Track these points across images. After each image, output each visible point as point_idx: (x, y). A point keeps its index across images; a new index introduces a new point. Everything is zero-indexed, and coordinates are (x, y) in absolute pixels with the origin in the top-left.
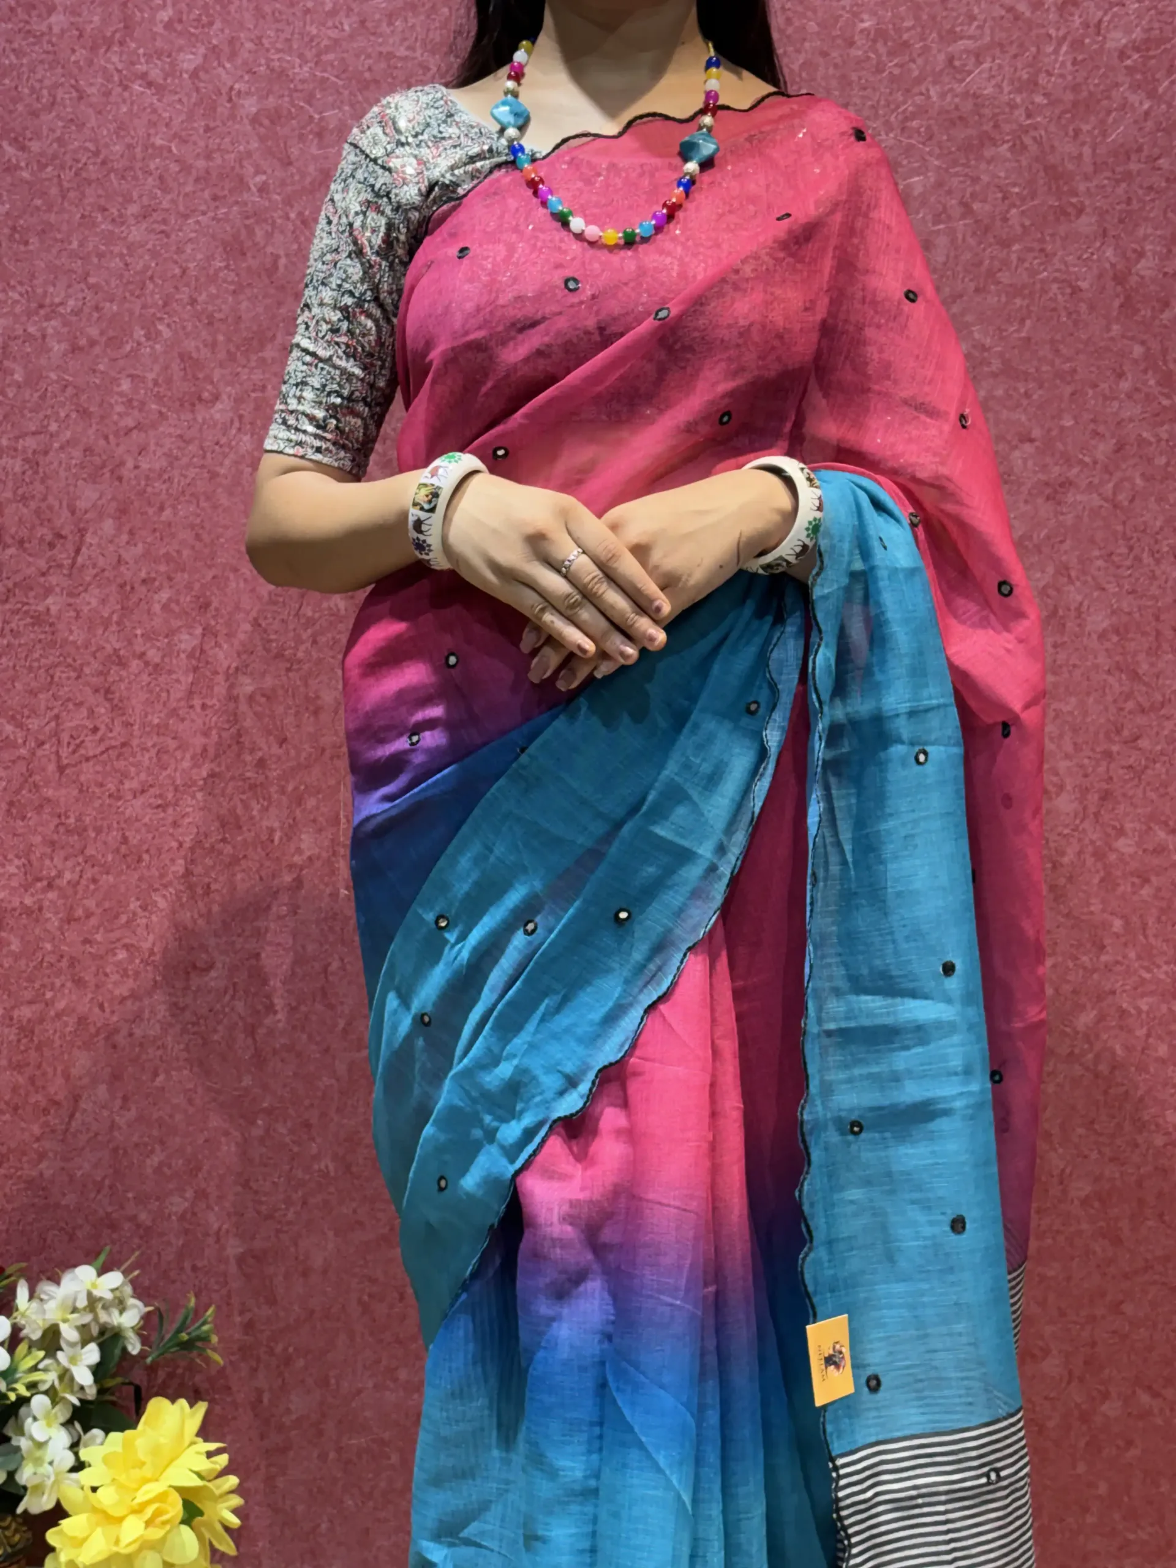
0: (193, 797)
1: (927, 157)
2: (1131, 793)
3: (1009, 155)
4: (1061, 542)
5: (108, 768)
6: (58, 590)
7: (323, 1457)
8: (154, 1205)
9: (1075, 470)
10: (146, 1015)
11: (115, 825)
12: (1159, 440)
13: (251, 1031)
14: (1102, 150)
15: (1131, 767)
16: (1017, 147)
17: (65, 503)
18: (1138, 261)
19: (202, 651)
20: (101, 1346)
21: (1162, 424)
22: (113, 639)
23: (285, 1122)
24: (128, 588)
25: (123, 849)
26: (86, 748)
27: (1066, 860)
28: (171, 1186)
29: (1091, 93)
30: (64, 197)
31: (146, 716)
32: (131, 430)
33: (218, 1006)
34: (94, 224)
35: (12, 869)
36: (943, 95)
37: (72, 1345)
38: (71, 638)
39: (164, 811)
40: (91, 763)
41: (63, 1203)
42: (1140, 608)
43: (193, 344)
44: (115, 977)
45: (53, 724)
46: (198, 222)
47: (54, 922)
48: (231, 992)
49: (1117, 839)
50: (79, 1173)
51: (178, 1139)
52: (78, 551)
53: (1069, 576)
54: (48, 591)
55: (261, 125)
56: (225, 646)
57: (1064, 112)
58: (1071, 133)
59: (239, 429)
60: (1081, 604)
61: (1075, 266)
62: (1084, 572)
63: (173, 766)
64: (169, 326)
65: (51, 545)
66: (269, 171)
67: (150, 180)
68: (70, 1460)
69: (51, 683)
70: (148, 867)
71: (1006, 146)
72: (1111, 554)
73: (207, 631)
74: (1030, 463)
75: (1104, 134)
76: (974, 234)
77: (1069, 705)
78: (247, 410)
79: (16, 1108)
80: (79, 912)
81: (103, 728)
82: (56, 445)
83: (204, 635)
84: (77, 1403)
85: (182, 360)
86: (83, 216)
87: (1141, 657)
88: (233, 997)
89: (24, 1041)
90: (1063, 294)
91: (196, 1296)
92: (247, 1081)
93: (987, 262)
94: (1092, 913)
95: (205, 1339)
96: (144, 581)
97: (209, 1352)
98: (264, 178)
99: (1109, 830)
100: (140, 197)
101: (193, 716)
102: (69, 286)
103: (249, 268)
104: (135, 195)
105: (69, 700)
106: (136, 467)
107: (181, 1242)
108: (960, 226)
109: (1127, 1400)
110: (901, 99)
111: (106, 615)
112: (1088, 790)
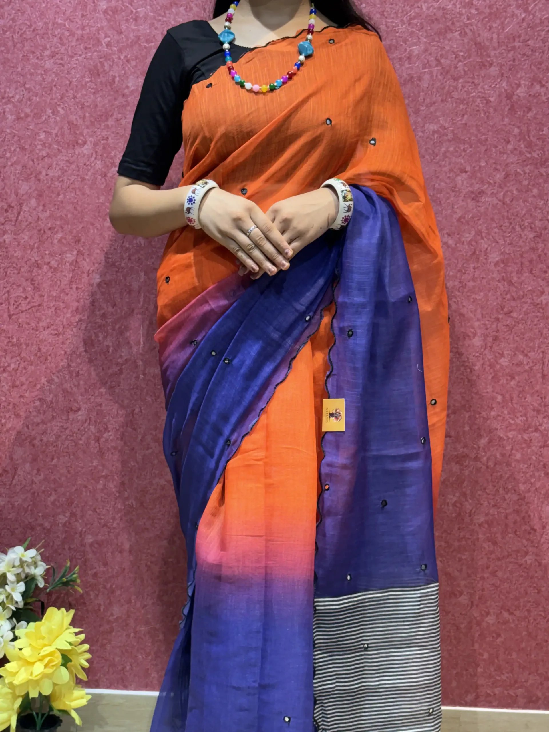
0: (72, 330)
1: (420, 37)
2: (507, 338)
3: (458, 37)
4: (478, 220)
5: (32, 316)
6: (9, 232)
7: (128, 636)
8: (52, 519)
9: (485, 187)
10: (49, 431)
11: (35, 342)
12: (525, 173)
13: (98, 440)
14: (502, 36)
15: (508, 325)
16: (463, 34)
17: (13, 192)
18: (517, 89)
19: (77, 262)
20: (26, 583)
21: (527, 165)
22: (35, 255)
23: (113, 482)
24: (42, 232)
25: (39, 354)
26: (22, 306)
27: (476, 368)
28: (59, 510)
29: (497, 9)
30: (15, 46)
31: (50, 291)
32: (44, 157)
33: (82, 428)
34: (28, 59)
36: (428, 9)
37: (12, 583)
38: (15, 255)
39: (58, 337)
40: (24, 313)
41: (9, 517)
42: (514, 252)
43: (75, 117)
44: (34, 414)
45: (6, 295)
46: (77, 60)
47: (6, 387)
48: (88, 421)
49: (500, 358)
50: (16, 504)
51: (63, 489)
52: (19, 214)
53: (482, 236)
54: (5, 232)
55: (108, 14)
56: (88, 260)
57: (485, 18)
58: (488, 28)
59: (96, 158)
60: (487, 249)
61: (488, 90)
62: (489, 234)
63: (62, 316)
64: (63, 108)
65: (7, 211)
66: (112, 36)
67: (55, 39)
68: (11, 636)
69: (6, 275)
70: (50, 363)
71: (457, 33)
72: (501, 226)
73: (79, 253)
74: (465, 182)
75: (503, 29)
76: (442, 74)
77: (480, 296)
78: (99, 149)
80: (18, 383)
81: (30, 297)
82: (9, 164)
83: (77, 255)
84: (15, 609)
85: (69, 125)
87: (514, 274)
88: (89, 424)
90: (482, 103)
91: (71, 561)
92: (95, 463)
93: (447, 88)
94: (487, 392)
95: (74, 581)
96: (50, 229)
97: (76, 587)
98: (109, 39)
99: (497, 355)
100: (51, 47)
101: (72, 292)
103: (101, 82)
104: (48, 46)
105: (14, 284)
106: (47, 175)
107: (63, 537)
108: (435, 70)
109: (498, 615)
110: (409, 9)
111: (32, 244)
112: (487, 336)
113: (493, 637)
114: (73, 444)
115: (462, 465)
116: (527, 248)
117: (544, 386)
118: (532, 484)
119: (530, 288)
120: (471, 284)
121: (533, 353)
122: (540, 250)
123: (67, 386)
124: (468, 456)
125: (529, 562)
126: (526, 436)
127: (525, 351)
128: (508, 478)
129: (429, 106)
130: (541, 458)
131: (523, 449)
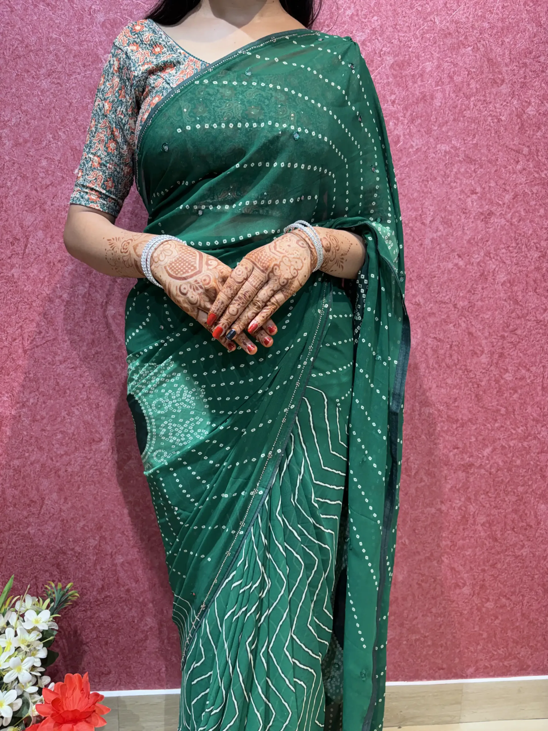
1: (433, 52)
2: (512, 354)
3: (471, 52)
4: (487, 241)
5: (47, 350)
6: (17, 266)
8: (82, 543)
9: (495, 208)
10: (73, 463)
11: (52, 377)
12: (533, 194)
14: (514, 52)
15: (512, 342)
16: (476, 49)
17: (17, 224)
18: (528, 107)
19: (89, 294)
21: (535, 185)
22: (46, 289)
24: (52, 264)
25: (57, 388)
26: (36, 342)
27: (483, 384)
28: (89, 535)
29: (510, 23)
32: (48, 186)
33: (106, 458)
34: (23, 79)
35: (5, 399)
36: (441, 23)
38: (25, 289)
39: (75, 370)
40: (39, 348)
41: (40, 544)
42: (520, 272)
43: (77, 142)
44: (57, 446)
45: (19, 330)
46: (76, 78)
47: (26, 422)
48: (111, 451)
49: (505, 374)
51: (91, 515)
52: (26, 246)
53: (490, 257)
54: (13, 266)
55: (106, 27)
56: (100, 292)
57: (497, 32)
58: (500, 43)
60: (495, 269)
61: (499, 108)
62: (497, 255)
64: (64, 132)
65: (12, 244)
67: (51, 56)
69: (17, 311)
70: (69, 396)
71: (470, 48)
72: (508, 247)
73: (92, 285)
74: (475, 204)
76: (454, 92)
77: (487, 315)
79: (15, 505)
80: (38, 417)
81: (44, 331)
82: (11, 193)
83: (90, 287)
85: (72, 150)
86: (17, 75)
87: (519, 293)
88: (112, 453)
89: (17, 475)
90: (493, 122)
93: (460, 106)
94: (492, 406)
96: (59, 261)
99: (502, 370)
100: (46, 65)
101: (86, 325)
102: (12, 111)
104: (43, 64)
105: (26, 319)
106: (52, 205)
107: (95, 558)
108: (447, 88)
109: (496, 601)
110: (422, 23)
111: (42, 278)
112: (494, 353)
113: (492, 619)
114: (98, 473)
115: (468, 472)
116: (533, 267)
117: (544, 398)
118: (529, 486)
119: (533, 306)
120: (480, 303)
121: (534, 368)
122: (544, 270)
123: (88, 418)
124: (473, 465)
125: (524, 554)
126: (525, 444)
127: (528, 366)
128: (509, 482)
129: (440, 126)
130: (538, 463)
131: (522, 455)
